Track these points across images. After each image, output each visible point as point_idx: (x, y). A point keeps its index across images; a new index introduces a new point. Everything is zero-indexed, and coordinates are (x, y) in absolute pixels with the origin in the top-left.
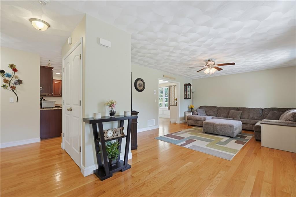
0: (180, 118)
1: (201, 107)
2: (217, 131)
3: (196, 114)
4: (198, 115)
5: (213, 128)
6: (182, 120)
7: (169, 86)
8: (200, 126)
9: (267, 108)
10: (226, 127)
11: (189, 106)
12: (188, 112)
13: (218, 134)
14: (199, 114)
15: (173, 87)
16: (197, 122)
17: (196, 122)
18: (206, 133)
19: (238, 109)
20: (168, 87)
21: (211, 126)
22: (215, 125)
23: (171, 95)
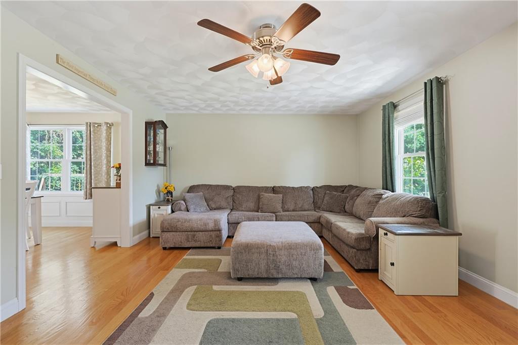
0: (134, 226)
1: (192, 189)
2: (277, 268)
3: (183, 207)
4: (188, 211)
5: (265, 261)
6: (140, 233)
7: (89, 125)
8: (202, 246)
9: (318, 186)
10: (303, 251)
11: (158, 186)
12: (158, 204)
13: (280, 276)
14: (191, 207)
15: (104, 128)
16: (194, 236)
17: (190, 237)
18: (240, 279)
19: (274, 190)
20: (83, 128)
21: (260, 253)
22: (270, 252)
23: (95, 152)
